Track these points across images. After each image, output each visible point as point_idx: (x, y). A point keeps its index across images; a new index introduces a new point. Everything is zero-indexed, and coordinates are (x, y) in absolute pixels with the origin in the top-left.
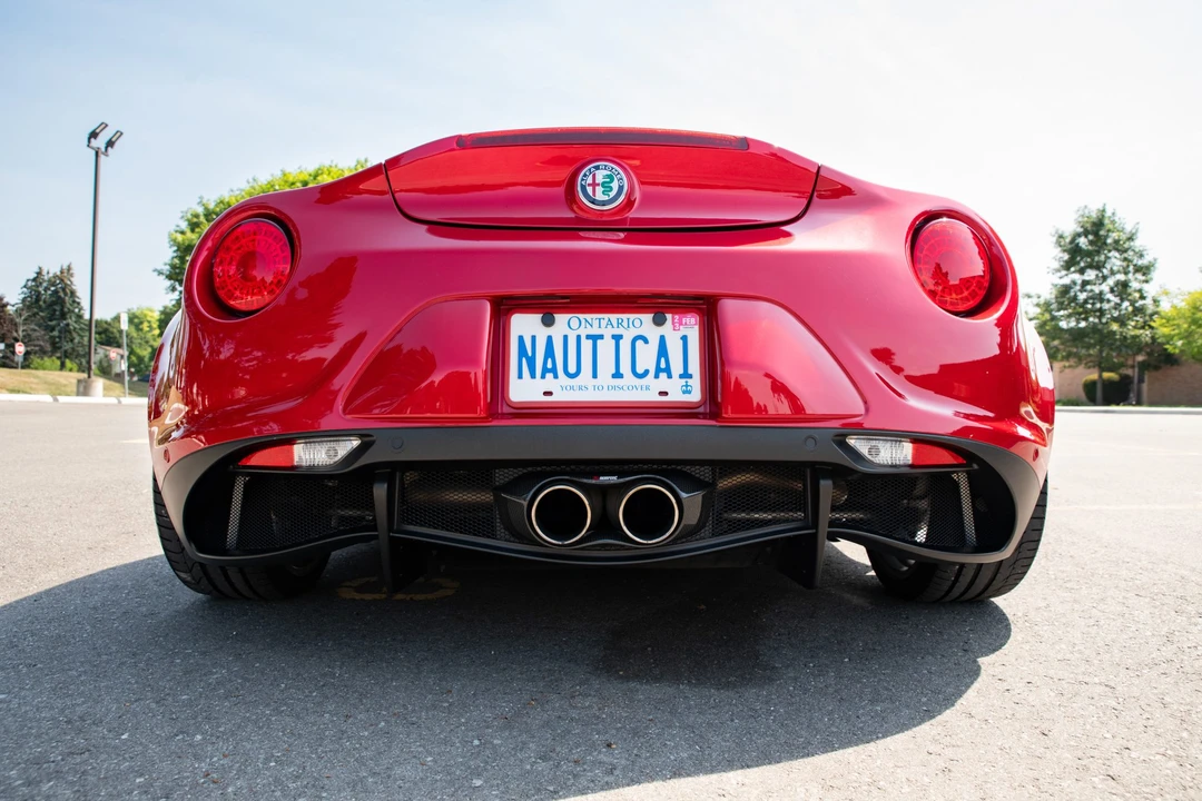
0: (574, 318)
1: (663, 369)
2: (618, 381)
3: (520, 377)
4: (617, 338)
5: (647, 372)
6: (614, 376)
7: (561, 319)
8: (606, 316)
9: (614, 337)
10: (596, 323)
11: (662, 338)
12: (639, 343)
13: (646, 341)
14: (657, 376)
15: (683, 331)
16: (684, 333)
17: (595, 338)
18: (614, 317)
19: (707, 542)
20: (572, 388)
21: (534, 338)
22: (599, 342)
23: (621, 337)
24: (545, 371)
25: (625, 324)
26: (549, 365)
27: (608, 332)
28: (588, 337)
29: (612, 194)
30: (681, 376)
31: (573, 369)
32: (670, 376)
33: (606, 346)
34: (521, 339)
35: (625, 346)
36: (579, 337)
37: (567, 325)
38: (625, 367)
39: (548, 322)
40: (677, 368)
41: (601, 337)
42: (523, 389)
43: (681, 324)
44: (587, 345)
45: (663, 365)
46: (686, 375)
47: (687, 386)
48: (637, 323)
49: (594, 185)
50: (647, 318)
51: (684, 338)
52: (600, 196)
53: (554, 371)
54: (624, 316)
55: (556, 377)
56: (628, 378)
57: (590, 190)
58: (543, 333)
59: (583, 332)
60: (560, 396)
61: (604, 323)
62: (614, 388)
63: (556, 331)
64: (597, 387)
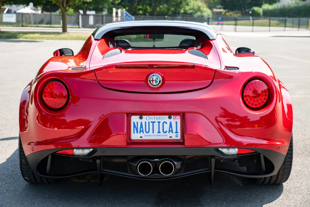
0: (148, 117)
1: (171, 131)
2: (159, 134)
3: (134, 133)
4: (159, 122)
5: (167, 131)
6: (158, 133)
7: (144, 117)
8: (156, 116)
9: (158, 122)
10: (153, 118)
11: (171, 122)
12: (165, 124)
13: (166, 123)
14: (169, 133)
15: (176, 120)
16: (176, 121)
18: (158, 117)
19: (182, 174)
20: (147, 136)
21: (137, 122)
22: (154, 123)
23: (160, 122)
24: (140, 131)
25: (161, 119)
26: (141, 130)
27: (157, 121)
28: (151, 122)
29: (158, 83)
30: (175, 133)
31: (147, 131)
32: (172, 133)
33: (156, 125)
34: (134, 123)
35: (161, 124)
36: (149, 122)
37: (146, 119)
38: (161, 130)
39: (141, 118)
40: (174, 130)
41: (155, 122)
43: (175, 118)
44: (151, 124)
45: (171, 130)
46: (177, 132)
47: (177, 135)
48: (164, 118)
49: (153, 80)
50: (167, 117)
51: (176, 122)
52: (154, 84)
53: (143, 131)
54: (161, 116)
55: (143, 133)
56: (162, 133)
57: (151, 82)
58: (139, 121)
59: (150, 121)
60: (145, 138)
61: (155, 118)
62: (158, 135)
63: (143, 120)
64: (154, 135)
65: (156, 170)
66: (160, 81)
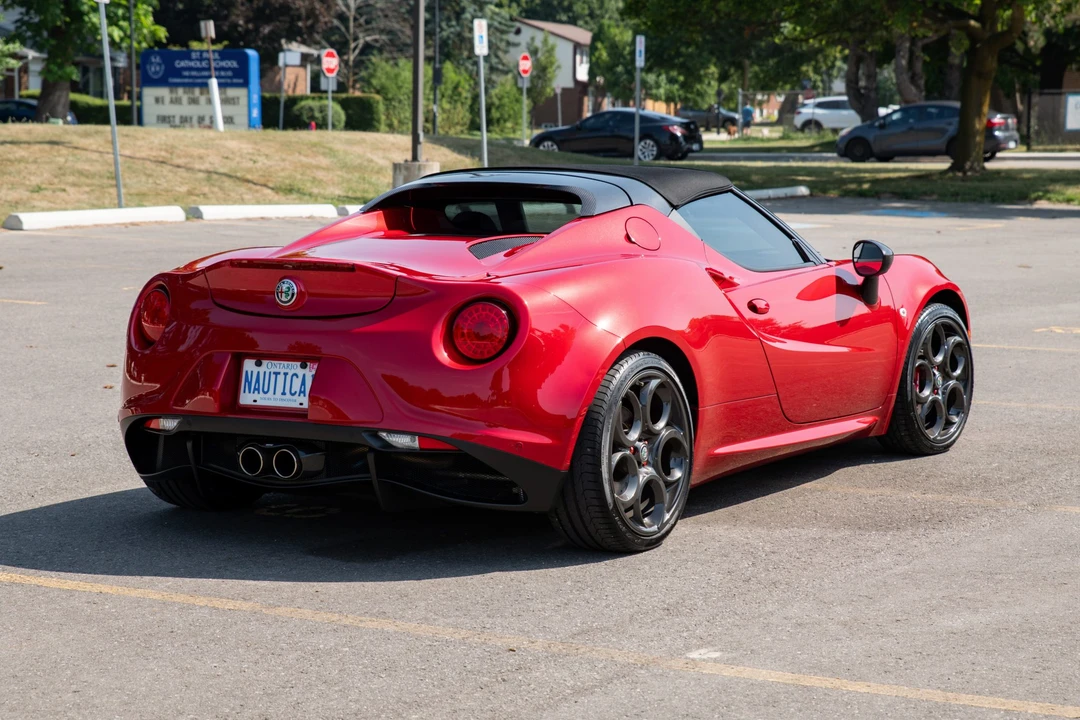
0: (269, 363)
1: (302, 392)
2: (284, 397)
3: (245, 392)
4: (286, 374)
5: (296, 393)
6: (282, 394)
7: (265, 362)
8: (283, 362)
9: (284, 373)
10: (278, 366)
11: (304, 375)
12: (295, 377)
13: (297, 377)
14: (299, 395)
15: (313, 372)
17: (277, 374)
18: (286, 363)
20: (266, 399)
21: (252, 372)
22: (278, 376)
24: (255, 389)
25: (290, 367)
26: (257, 387)
27: (281, 371)
28: (274, 373)
29: (289, 298)
31: (266, 390)
33: (281, 378)
34: (247, 372)
35: (289, 377)
36: (270, 373)
37: (268, 366)
38: (287, 391)
39: (259, 364)
40: (307, 391)
41: (279, 373)
42: (246, 398)
43: (311, 368)
44: (273, 377)
45: (302, 390)
50: (299, 364)
51: (312, 376)
52: (284, 299)
53: (258, 390)
54: (290, 363)
55: (259, 393)
56: (288, 396)
57: (280, 294)
58: (256, 369)
59: (273, 370)
60: (260, 403)
61: (281, 366)
62: (281, 400)
63: (262, 369)
64: (275, 399)
65: (268, 468)
66: (293, 294)
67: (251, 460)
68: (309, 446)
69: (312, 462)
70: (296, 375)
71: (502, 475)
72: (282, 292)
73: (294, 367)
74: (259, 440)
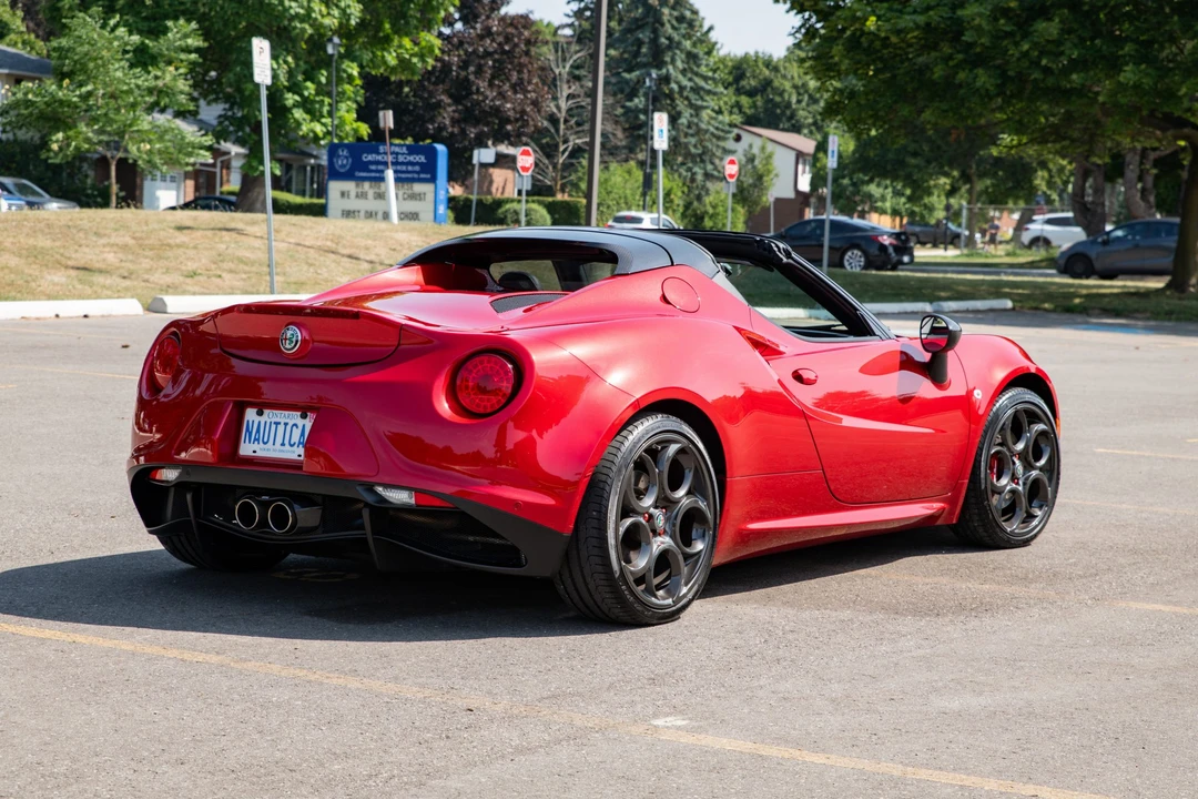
0: (271, 413)
1: (301, 443)
2: (282, 448)
3: (245, 442)
4: (286, 424)
5: (294, 444)
6: (281, 445)
7: (266, 412)
8: (284, 412)
9: (284, 424)
10: (279, 416)
11: (304, 426)
12: (294, 428)
13: (297, 427)
14: (298, 446)
17: (277, 424)
18: (287, 413)
20: (265, 450)
21: (253, 422)
22: (278, 426)
23: (288, 424)
24: (255, 439)
25: (291, 417)
26: (257, 437)
27: (281, 421)
28: (275, 423)
29: (294, 344)
31: (266, 440)
32: (302, 446)
33: (281, 428)
34: (248, 421)
35: (289, 428)
36: (271, 423)
37: (270, 416)
38: (287, 442)
39: (260, 413)
41: (279, 423)
42: (246, 449)
43: (312, 418)
44: (273, 427)
45: (301, 440)
50: (299, 413)
52: (288, 346)
53: (258, 440)
54: (291, 413)
55: (259, 443)
56: (287, 446)
57: (284, 342)
58: (257, 419)
59: (274, 420)
60: (259, 454)
61: (281, 416)
62: (280, 451)
63: (263, 419)
64: (274, 450)
65: (263, 523)
66: (297, 341)
67: (247, 514)
68: (305, 499)
69: (307, 516)
70: (295, 425)
71: (503, 538)
72: (286, 339)
73: (294, 417)
74: (255, 492)
